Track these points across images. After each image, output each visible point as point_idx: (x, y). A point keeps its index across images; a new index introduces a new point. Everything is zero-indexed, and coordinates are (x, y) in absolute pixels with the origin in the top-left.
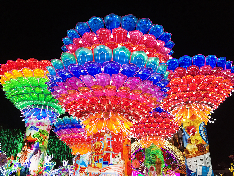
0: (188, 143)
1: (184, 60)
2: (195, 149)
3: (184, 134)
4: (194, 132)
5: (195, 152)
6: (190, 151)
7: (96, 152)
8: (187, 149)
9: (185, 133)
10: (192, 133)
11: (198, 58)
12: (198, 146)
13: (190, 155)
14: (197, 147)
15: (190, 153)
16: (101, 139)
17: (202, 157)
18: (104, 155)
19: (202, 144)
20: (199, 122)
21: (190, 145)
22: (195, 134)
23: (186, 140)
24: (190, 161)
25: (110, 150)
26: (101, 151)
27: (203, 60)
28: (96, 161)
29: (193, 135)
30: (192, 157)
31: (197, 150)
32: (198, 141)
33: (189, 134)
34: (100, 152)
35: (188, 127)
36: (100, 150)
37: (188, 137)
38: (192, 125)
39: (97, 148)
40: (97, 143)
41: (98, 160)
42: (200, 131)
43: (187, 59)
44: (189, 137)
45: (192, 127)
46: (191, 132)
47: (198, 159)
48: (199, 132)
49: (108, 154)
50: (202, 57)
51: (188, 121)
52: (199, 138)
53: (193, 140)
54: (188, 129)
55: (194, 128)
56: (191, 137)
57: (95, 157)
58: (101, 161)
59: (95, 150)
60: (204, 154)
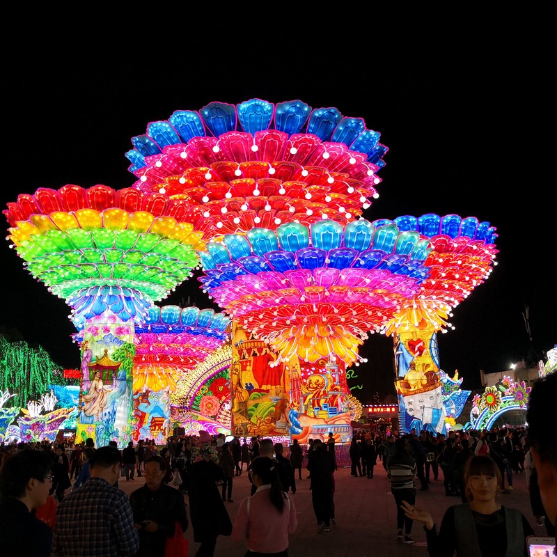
0: (410, 369)
1: (427, 221)
2: (421, 379)
3: (402, 354)
4: (421, 350)
5: (422, 385)
6: (412, 383)
7: (314, 392)
8: (407, 380)
9: (405, 351)
10: (418, 353)
11: (451, 221)
12: (427, 374)
13: (411, 390)
14: (425, 377)
15: (412, 387)
16: (321, 371)
17: (433, 393)
18: (328, 398)
19: (433, 372)
20: (430, 332)
21: (413, 372)
22: (423, 354)
23: (406, 364)
24: (411, 400)
25: (337, 390)
26: (324, 392)
27: (458, 225)
28: (317, 406)
29: (420, 355)
30: (415, 394)
31: (425, 382)
32: (428, 366)
33: (411, 353)
34: (322, 393)
35: (412, 340)
36: (322, 390)
37: (409, 360)
38: (419, 337)
39: (315, 386)
40: (314, 379)
41: (319, 405)
42: (430, 348)
43: (433, 219)
44: (411, 358)
45: (419, 341)
46: (416, 349)
47: (425, 396)
48: (429, 350)
49: (334, 396)
50: (458, 219)
51: (412, 330)
52: (428, 360)
53: (419, 365)
54: (412, 345)
55: (421, 344)
56: (415, 359)
57: (314, 401)
58: (326, 407)
59: (310, 389)
60: (435, 388)
